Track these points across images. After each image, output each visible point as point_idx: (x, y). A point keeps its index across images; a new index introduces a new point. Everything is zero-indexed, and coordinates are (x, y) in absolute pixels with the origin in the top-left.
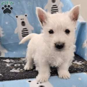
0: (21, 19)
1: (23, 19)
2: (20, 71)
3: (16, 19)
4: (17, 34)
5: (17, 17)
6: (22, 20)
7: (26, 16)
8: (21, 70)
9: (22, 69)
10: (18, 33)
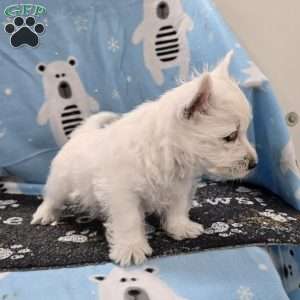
0: (58, 76)
1: (63, 75)
2: (89, 238)
3: (41, 76)
4: (47, 126)
5: (42, 68)
6: (61, 79)
7: (72, 63)
8: (91, 235)
9: (95, 233)
10: (48, 122)
